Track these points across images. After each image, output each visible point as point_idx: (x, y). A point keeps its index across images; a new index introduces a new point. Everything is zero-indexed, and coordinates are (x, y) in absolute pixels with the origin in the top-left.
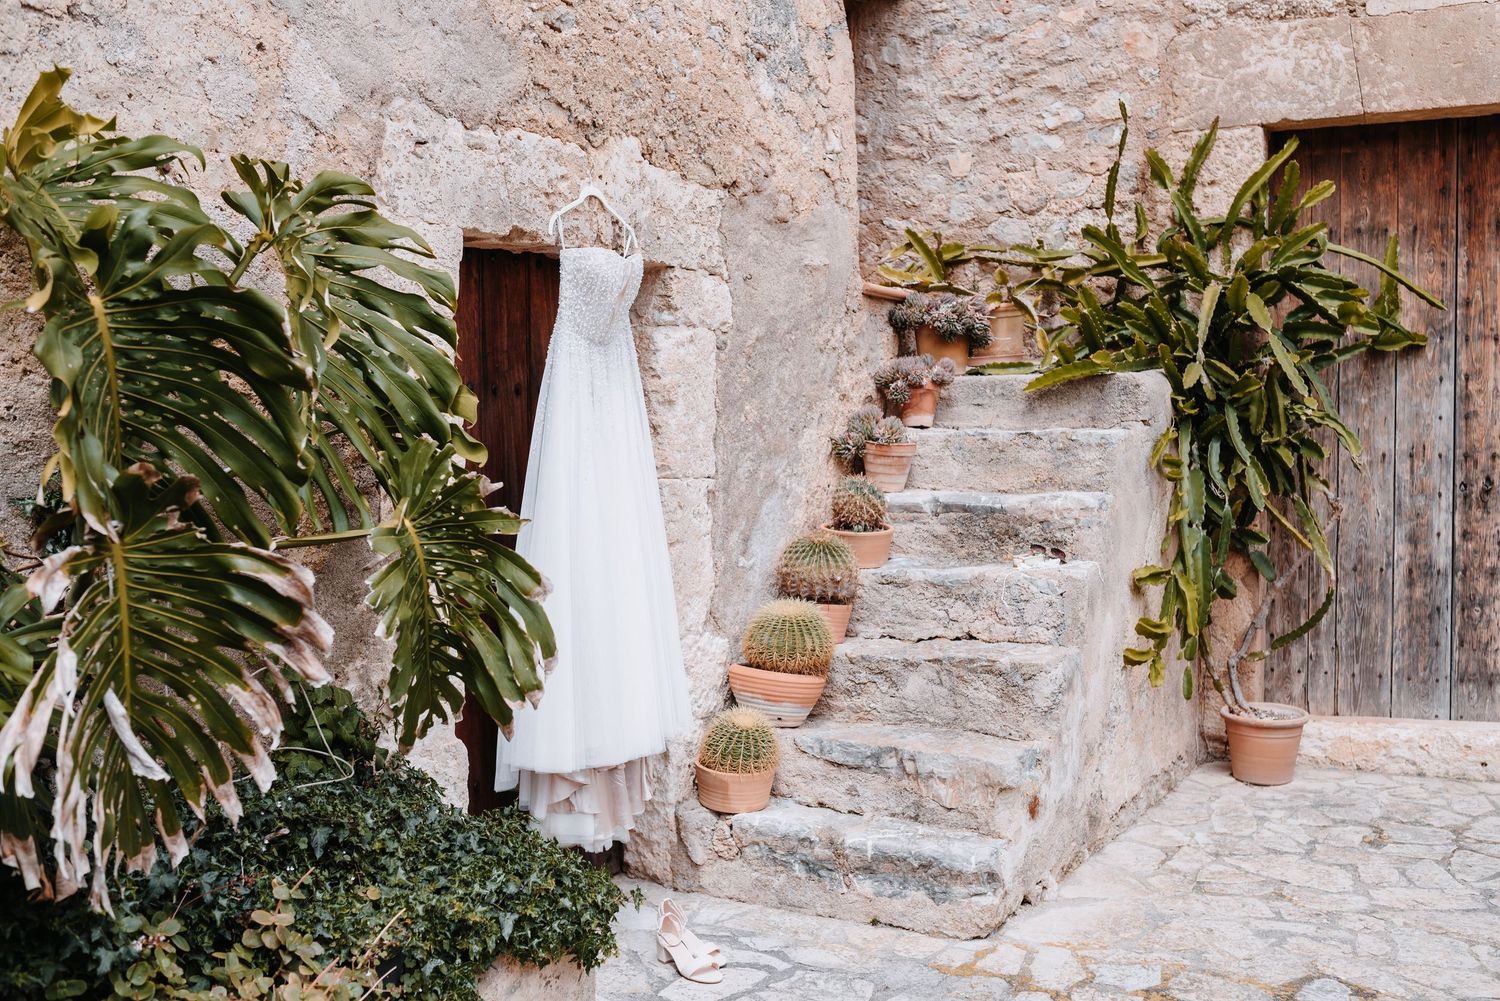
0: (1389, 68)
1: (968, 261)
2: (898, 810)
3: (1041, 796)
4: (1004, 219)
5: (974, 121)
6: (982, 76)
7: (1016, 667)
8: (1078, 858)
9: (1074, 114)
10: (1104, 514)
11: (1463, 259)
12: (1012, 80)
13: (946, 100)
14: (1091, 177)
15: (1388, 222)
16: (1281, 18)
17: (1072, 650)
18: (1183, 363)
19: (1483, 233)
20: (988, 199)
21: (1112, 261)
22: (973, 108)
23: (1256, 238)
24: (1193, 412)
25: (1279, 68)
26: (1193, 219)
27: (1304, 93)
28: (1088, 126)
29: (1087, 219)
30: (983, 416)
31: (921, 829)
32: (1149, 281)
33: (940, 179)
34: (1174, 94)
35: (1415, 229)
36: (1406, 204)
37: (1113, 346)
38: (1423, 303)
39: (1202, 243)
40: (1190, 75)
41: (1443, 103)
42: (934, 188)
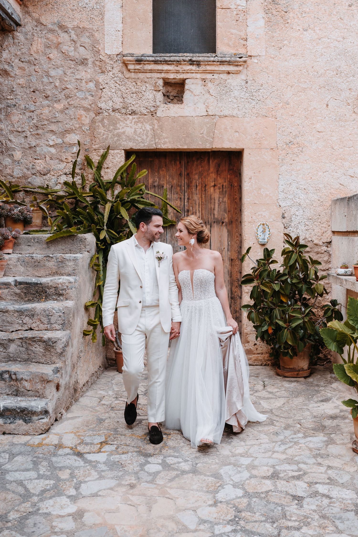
0: (164, 134)
1: (21, 191)
2: (10, 393)
3: (60, 383)
4: (34, 177)
5: (23, 140)
6: (26, 124)
7: (49, 339)
8: (71, 404)
9: (59, 141)
10: (76, 284)
11: (186, 197)
12: (37, 126)
13: (12, 132)
14: (65, 163)
15: (163, 184)
16: (130, 114)
17: (68, 332)
18: (99, 231)
19: (192, 189)
20: (28, 169)
21: (74, 194)
22: (22, 136)
23: (123, 188)
24: (103, 247)
25: (129, 131)
26: (101, 180)
27: (137, 140)
28: (64, 145)
29: (64, 179)
30: (31, 250)
31: (19, 399)
32: (87, 201)
33: (10, 160)
34: (94, 137)
35: (172, 186)
36: (169, 178)
37: (75, 224)
38: (175, 211)
39: (104, 189)
40: (100, 131)
41: (180, 147)
42: (7, 164)
